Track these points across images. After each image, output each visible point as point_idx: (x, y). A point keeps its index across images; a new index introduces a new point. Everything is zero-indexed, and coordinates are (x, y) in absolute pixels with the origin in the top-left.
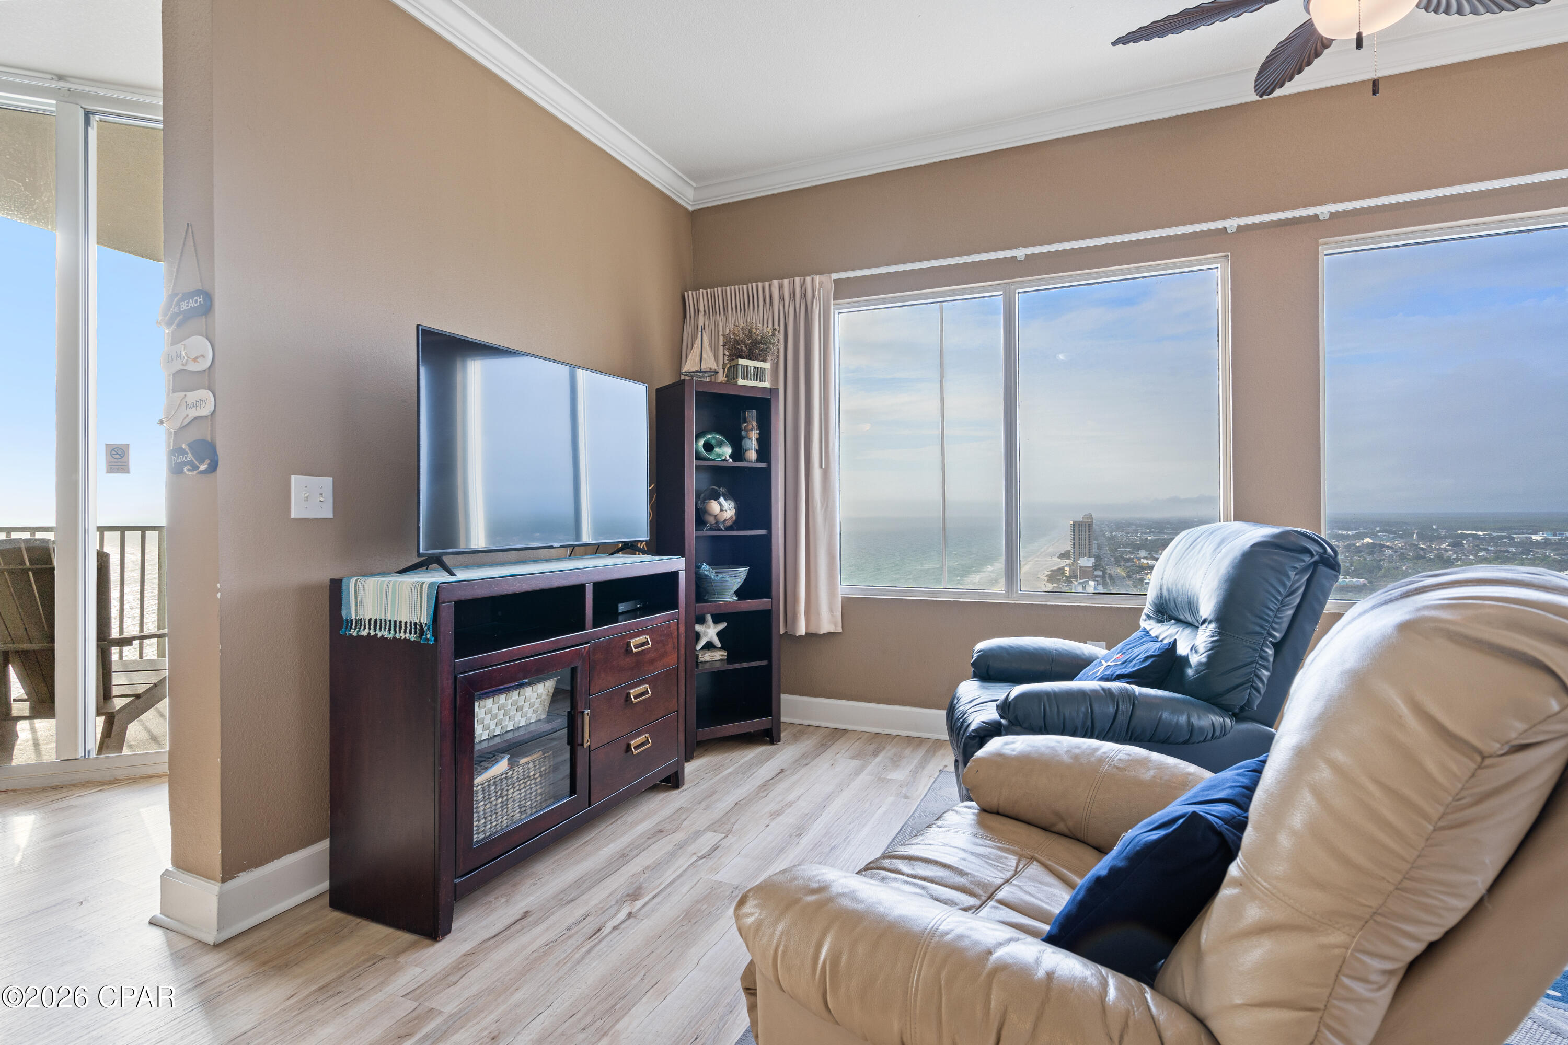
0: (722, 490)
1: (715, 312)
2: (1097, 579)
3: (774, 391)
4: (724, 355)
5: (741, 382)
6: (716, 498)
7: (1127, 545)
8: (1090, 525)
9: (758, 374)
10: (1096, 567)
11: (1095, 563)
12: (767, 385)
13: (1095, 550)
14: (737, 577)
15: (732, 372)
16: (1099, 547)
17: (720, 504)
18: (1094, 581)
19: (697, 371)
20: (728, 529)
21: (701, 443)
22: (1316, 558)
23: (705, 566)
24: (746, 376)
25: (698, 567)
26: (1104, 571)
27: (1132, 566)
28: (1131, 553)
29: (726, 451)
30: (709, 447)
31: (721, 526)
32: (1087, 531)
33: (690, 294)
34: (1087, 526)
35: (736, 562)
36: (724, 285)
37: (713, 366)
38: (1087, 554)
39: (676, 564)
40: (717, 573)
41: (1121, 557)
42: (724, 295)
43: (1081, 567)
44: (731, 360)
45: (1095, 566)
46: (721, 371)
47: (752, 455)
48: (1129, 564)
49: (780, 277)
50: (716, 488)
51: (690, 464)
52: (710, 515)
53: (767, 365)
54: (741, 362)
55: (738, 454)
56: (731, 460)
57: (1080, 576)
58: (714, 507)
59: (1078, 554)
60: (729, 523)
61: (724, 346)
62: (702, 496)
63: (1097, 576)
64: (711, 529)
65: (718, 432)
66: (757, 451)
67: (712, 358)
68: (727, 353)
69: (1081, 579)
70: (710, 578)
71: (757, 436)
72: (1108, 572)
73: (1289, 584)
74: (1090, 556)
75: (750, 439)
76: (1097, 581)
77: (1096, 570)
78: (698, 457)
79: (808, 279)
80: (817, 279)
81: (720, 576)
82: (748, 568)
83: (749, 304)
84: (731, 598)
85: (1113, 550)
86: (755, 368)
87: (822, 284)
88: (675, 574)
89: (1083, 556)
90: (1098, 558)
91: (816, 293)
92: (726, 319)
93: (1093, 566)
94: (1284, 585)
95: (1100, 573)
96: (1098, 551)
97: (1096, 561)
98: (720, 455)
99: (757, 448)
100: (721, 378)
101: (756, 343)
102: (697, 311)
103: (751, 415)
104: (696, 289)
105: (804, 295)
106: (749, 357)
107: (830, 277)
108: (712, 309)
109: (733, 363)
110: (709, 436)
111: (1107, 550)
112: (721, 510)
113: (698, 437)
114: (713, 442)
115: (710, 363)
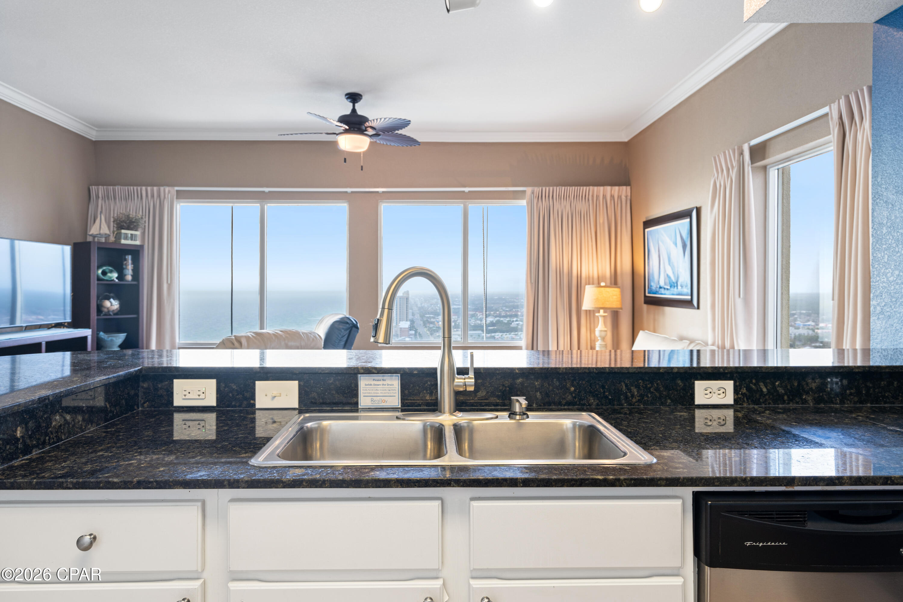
0: (112, 295)
1: (108, 198)
2: (411, 336)
3: (142, 246)
4: (114, 226)
5: (123, 242)
6: (108, 299)
7: (432, 313)
8: (407, 299)
9: (133, 237)
10: (412, 327)
11: (410, 325)
12: (138, 243)
13: (410, 317)
14: (120, 338)
15: (118, 237)
16: (413, 314)
17: (111, 302)
18: (409, 338)
19: (97, 234)
20: (115, 314)
21: (100, 271)
22: (351, 325)
23: (102, 334)
24: (126, 238)
25: (98, 334)
26: (416, 331)
27: (434, 327)
28: (434, 318)
29: (114, 275)
30: (104, 273)
31: (111, 313)
32: (405, 303)
33: (93, 188)
34: (405, 299)
35: (120, 331)
36: (114, 185)
37: (107, 232)
38: (405, 319)
39: (87, 332)
40: (109, 337)
41: (427, 320)
42: (114, 191)
43: (401, 328)
44: (118, 229)
45: (410, 327)
46: (112, 235)
47: (129, 278)
48: (431, 326)
49: (147, 185)
50: (107, 294)
51: (94, 283)
52: (105, 307)
53: (138, 233)
54: (123, 231)
55: (121, 277)
56: (117, 281)
57: (400, 335)
58: (107, 304)
59: (399, 319)
60: (116, 312)
61: (114, 222)
62: (100, 298)
63: (411, 335)
64: (105, 315)
65: (110, 265)
66: (132, 276)
67: (107, 228)
68: (115, 226)
69: (401, 337)
70: (104, 339)
71: (132, 268)
72: (419, 331)
73: (342, 334)
74: (407, 320)
75: (129, 270)
76: (411, 338)
77: (410, 330)
78: (99, 279)
79: (162, 188)
80: (167, 189)
81: (110, 338)
82: (125, 334)
83: (128, 197)
84: (117, 349)
85: (422, 316)
86: (131, 234)
87: (169, 191)
88: (85, 338)
89: (402, 321)
90: (412, 322)
91: (166, 196)
92: (115, 203)
93: (409, 328)
94: (341, 334)
95: (413, 332)
96: (412, 317)
97: (411, 324)
98: (111, 277)
99: (132, 274)
100: (112, 239)
101: (131, 222)
102: (97, 197)
103: (129, 258)
104: (97, 184)
105: (159, 196)
106: (128, 228)
107: (174, 189)
108: (107, 197)
109: (119, 231)
110: (104, 268)
111: (417, 316)
112: (111, 305)
113: (99, 268)
114: (107, 271)
115: (105, 230)
